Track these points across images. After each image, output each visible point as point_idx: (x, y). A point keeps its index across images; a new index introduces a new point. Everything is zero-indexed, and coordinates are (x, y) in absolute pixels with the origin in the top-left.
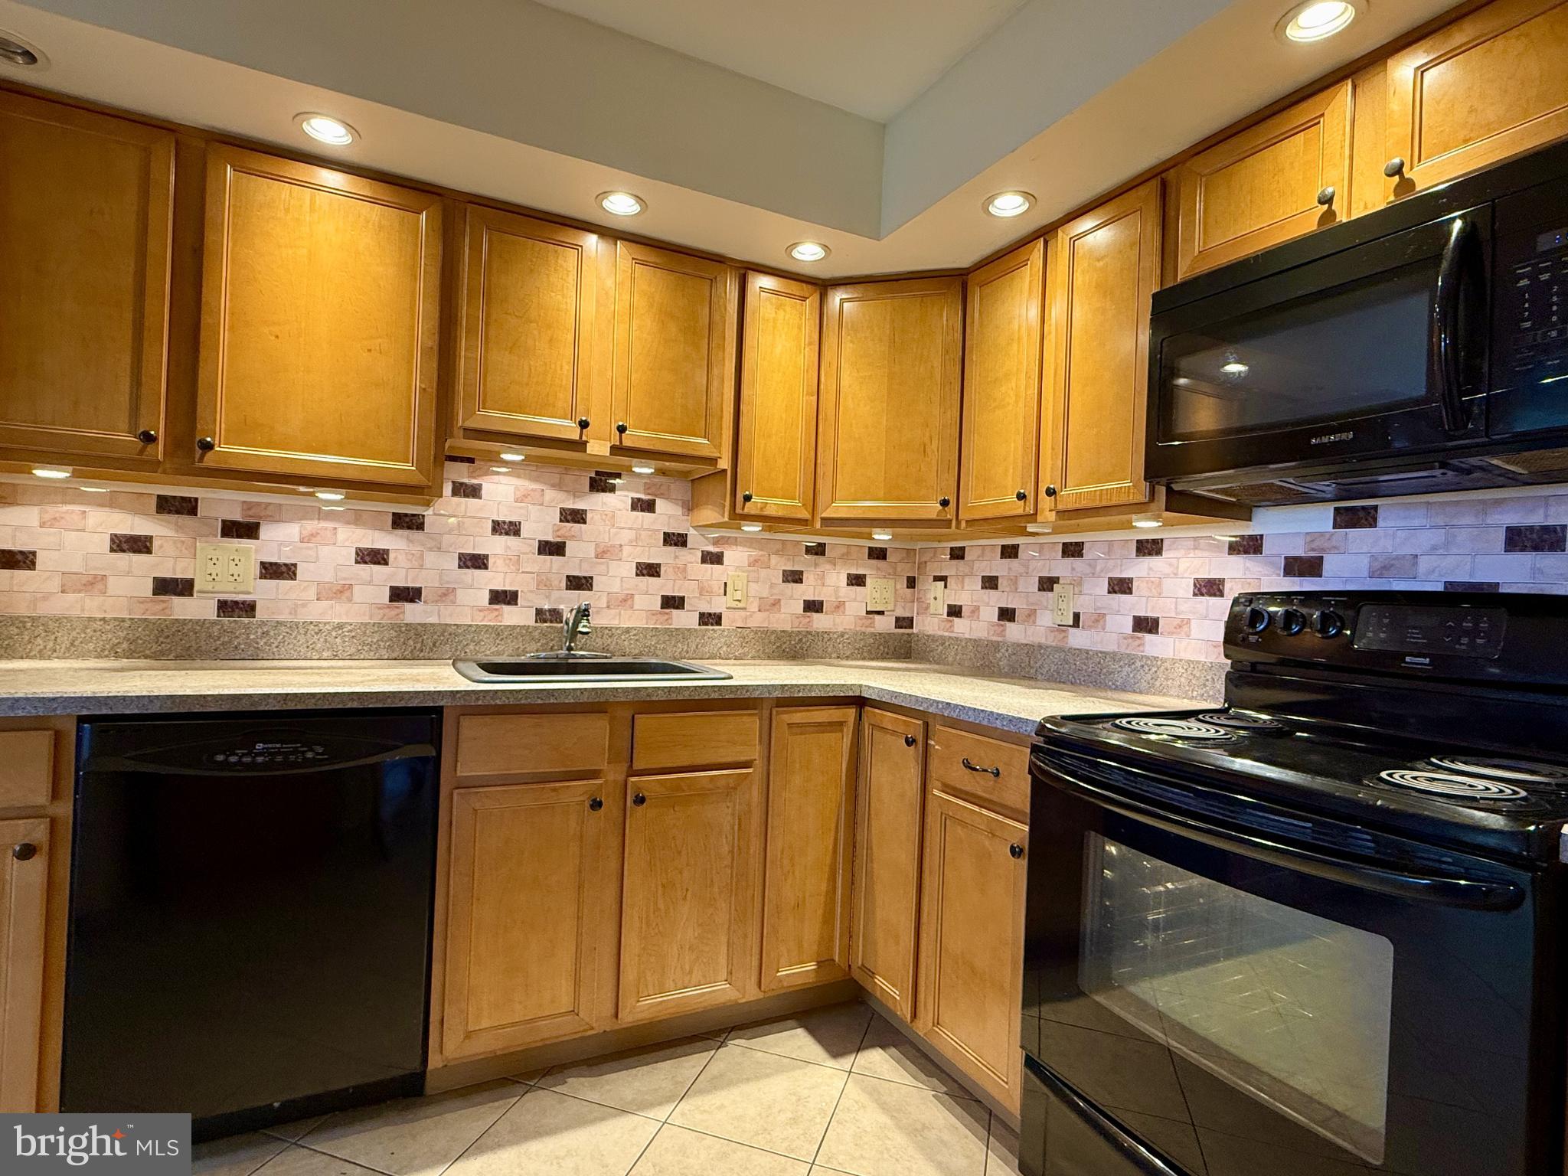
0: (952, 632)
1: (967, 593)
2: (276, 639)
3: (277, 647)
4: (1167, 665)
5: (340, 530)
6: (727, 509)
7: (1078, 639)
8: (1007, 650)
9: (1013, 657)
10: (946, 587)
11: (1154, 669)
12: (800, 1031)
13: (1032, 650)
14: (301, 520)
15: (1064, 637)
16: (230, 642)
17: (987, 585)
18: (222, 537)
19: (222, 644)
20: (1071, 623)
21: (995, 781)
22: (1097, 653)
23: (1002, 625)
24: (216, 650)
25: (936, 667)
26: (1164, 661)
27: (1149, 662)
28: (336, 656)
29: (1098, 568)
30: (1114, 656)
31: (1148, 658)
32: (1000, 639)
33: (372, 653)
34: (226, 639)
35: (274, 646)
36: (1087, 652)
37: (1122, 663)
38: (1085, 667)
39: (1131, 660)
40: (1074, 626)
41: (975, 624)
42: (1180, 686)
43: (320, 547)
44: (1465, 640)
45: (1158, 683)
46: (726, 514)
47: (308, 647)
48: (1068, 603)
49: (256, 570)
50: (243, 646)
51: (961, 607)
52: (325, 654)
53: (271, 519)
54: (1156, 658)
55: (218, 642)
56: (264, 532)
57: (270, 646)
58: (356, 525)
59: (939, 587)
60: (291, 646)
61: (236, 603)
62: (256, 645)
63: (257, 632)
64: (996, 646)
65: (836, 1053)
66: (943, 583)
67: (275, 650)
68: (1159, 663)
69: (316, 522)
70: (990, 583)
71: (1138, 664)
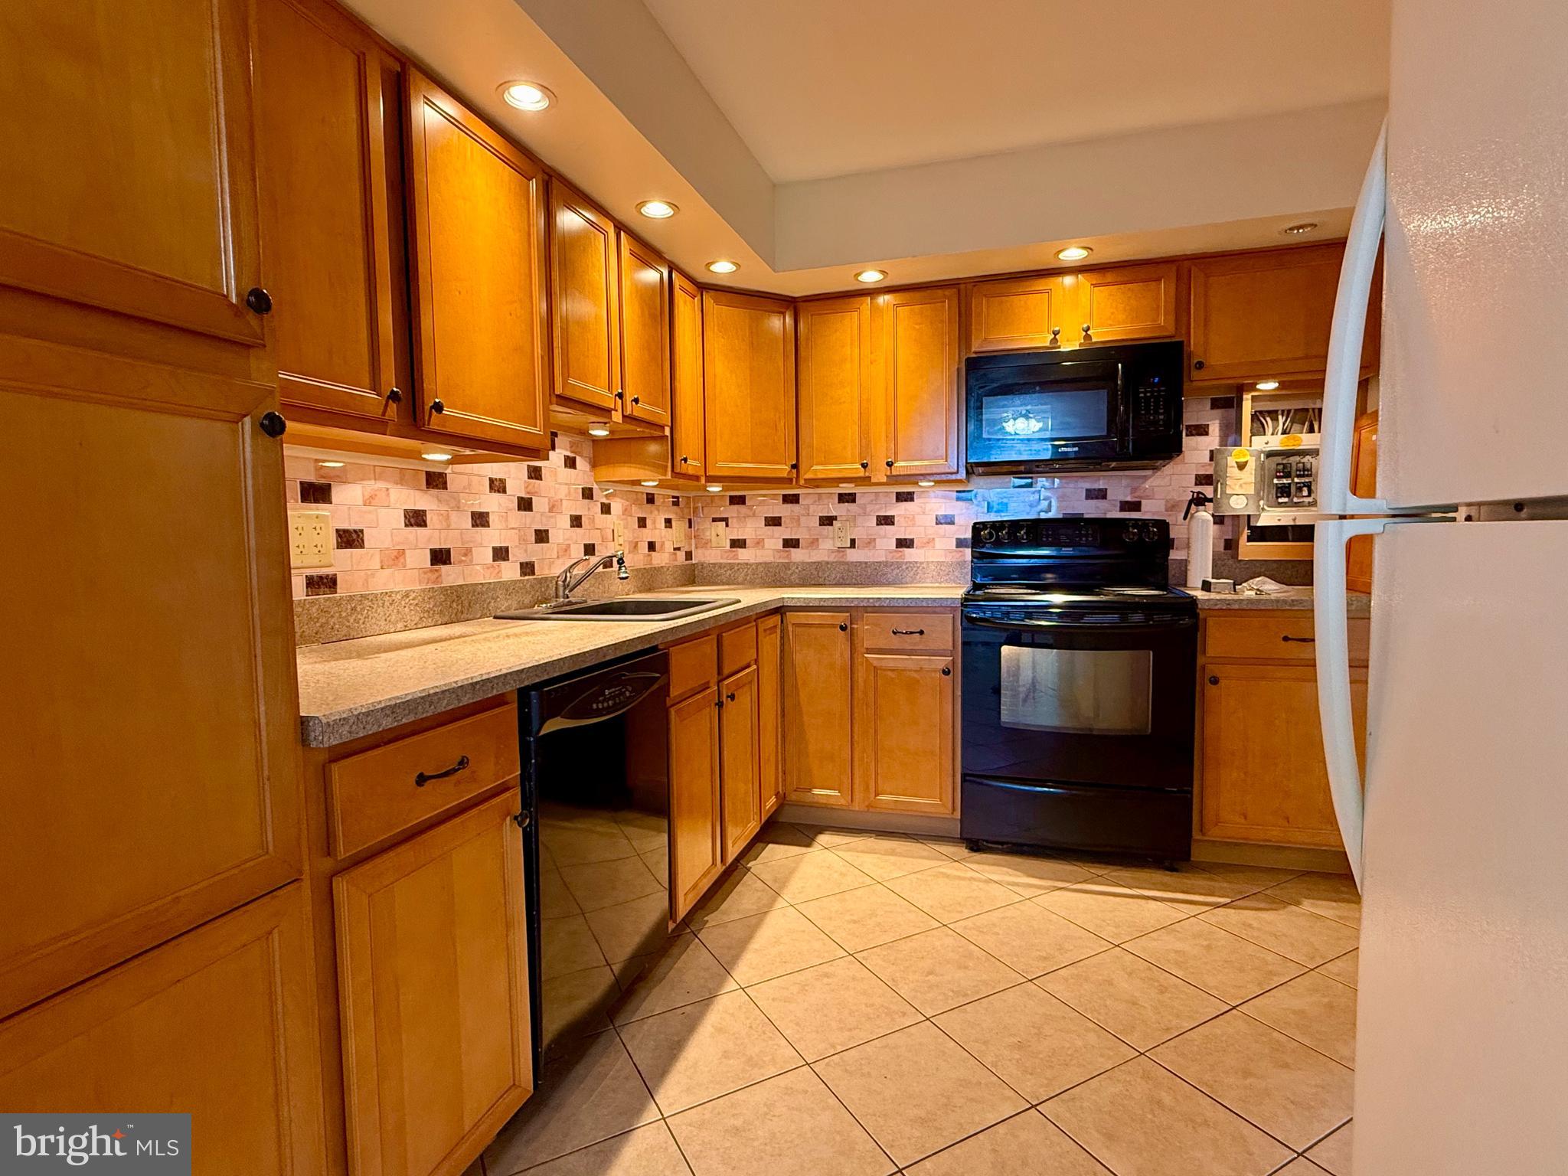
0: (737, 559)
1: (750, 528)
2: (362, 614)
3: (364, 623)
4: (924, 565)
5: (392, 491)
6: (669, 469)
7: (853, 555)
8: (797, 568)
9: (804, 572)
10: (727, 525)
11: (915, 569)
12: (771, 846)
13: (819, 565)
14: (362, 480)
15: (843, 555)
16: (327, 623)
17: (770, 523)
18: (302, 502)
19: (321, 626)
20: (849, 546)
21: (921, 638)
22: (874, 563)
23: (787, 551)
24: (316, 634)
25: (727, 587)
26: (921, 563)
27: (912, 565)
28: (406, 626)
29: (868, 510)
30: (886, 564)
31: (910, 563)
32: (787, 561)
33: (430, 620)
34: (324, 620)
35: (361, 622)
36: (866, 563)
37: (892, 567)
38: (865, 573)
39: (899, 565)
40: (850, 547)
41: (759, 552)
42: (932, 577)
43: (379, 511)
44: (1084, 539)
45: (918, 577)
46: (669, 473)
47: (386, 620)
48: (846, 532)
49: (333, 539)
50: (337, 626)
51: (745, 540)
52: (400, 626)
53: (339, 480)
54: (916, 563)
55: (318, 625)
56: (336, 494)
57: (358, 623)
58: (402, 485)
59: (720, 526)
60: (374, 621)
61: (321, 577)
62: (348, 624)
63: (347, 609)
64: (787, 566)
65: (808, 845)
66: (724, 523)
67: (362, 626)
68: (918, 565)
69: (373, 482)
70: (774, 522)
71: (904, 567)
